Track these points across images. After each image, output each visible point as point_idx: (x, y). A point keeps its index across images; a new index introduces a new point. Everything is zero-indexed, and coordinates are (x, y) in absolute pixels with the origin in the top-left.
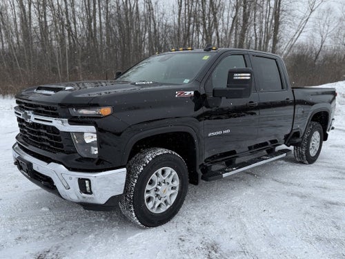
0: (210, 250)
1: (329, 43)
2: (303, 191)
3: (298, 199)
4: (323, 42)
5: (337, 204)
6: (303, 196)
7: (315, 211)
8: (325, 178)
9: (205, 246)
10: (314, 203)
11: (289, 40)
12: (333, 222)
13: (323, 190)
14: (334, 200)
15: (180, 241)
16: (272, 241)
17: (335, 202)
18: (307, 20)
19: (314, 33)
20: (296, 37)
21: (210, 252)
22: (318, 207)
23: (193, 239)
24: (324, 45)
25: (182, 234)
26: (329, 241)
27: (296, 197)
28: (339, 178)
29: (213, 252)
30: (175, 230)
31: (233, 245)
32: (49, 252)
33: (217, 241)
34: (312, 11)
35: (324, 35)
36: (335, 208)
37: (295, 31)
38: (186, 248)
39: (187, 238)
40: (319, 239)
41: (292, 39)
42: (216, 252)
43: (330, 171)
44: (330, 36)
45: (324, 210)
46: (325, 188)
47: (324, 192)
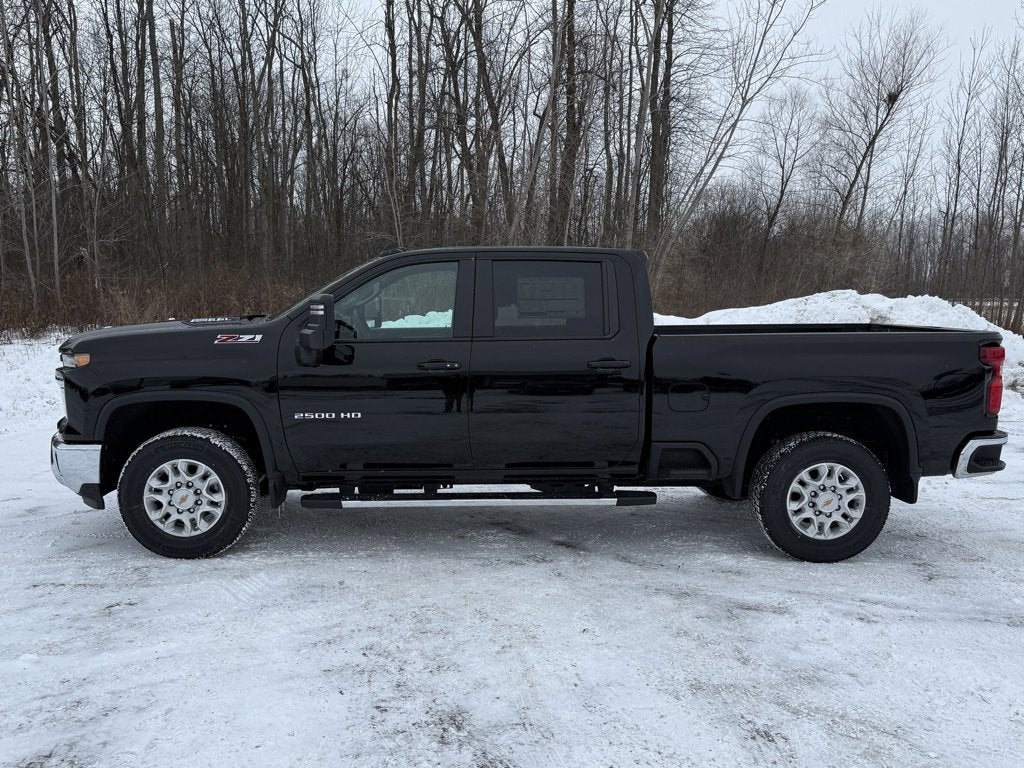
0: (446, 726)
1: (800, 185)
2: (684, 580)
3: (667, 601)
5: (756, 608)
6: (681, 595)
7: (703, 627)
9: (436, 719)
10: (702, 609)
11: (691, 177)
15: (376, 713)
16: (589, 698)
17: (753, 604)
18: (734, 126)
20: (708, 170)
21: (444, 730)
22: (710, 617)
23: (408, 706)
24: (787, 190)
25: (382, 696)
26: (717, 690)
27: (664, 597)
29: (452, 730)
30: (365, 690)
31: (500, 711)
32: (50, 756)
33: (464, 705)
34: (745, 102)
35: (788, 164)
36: (749, 619)
37: (704, 154)
38: (389, 726)
39: (393, 703)
40: (696, 688)
41: (698, 175)
42: (459, 728)
44: (803, 166)
45: (725, 624)
47: (733, 582)
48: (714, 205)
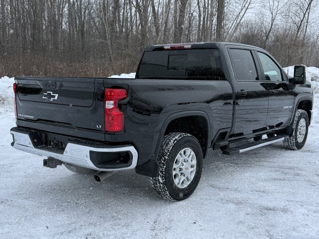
1: (279, 21)
2: (239, 196)
3: (232, 206)
4: (273, 20)
6: (238, 203)
8: (265, 180)
10: (249, 210)
11: (235, 17)
12: (267, 231)
13: (261, 194)
14: (271, 205)
17: (272, 207)
19: (263, 10)
20: (242, 14)
22: (253, 214)
24: (274, 23)
27: (231, 204)
28: (280, 180)
35: (274, 13)
37: (240, 7)
41: (238, 16)
43: (271, 171)
44: (280, 13)
46: (264, 192)
47: (261, 196)
48: (244, 30)
